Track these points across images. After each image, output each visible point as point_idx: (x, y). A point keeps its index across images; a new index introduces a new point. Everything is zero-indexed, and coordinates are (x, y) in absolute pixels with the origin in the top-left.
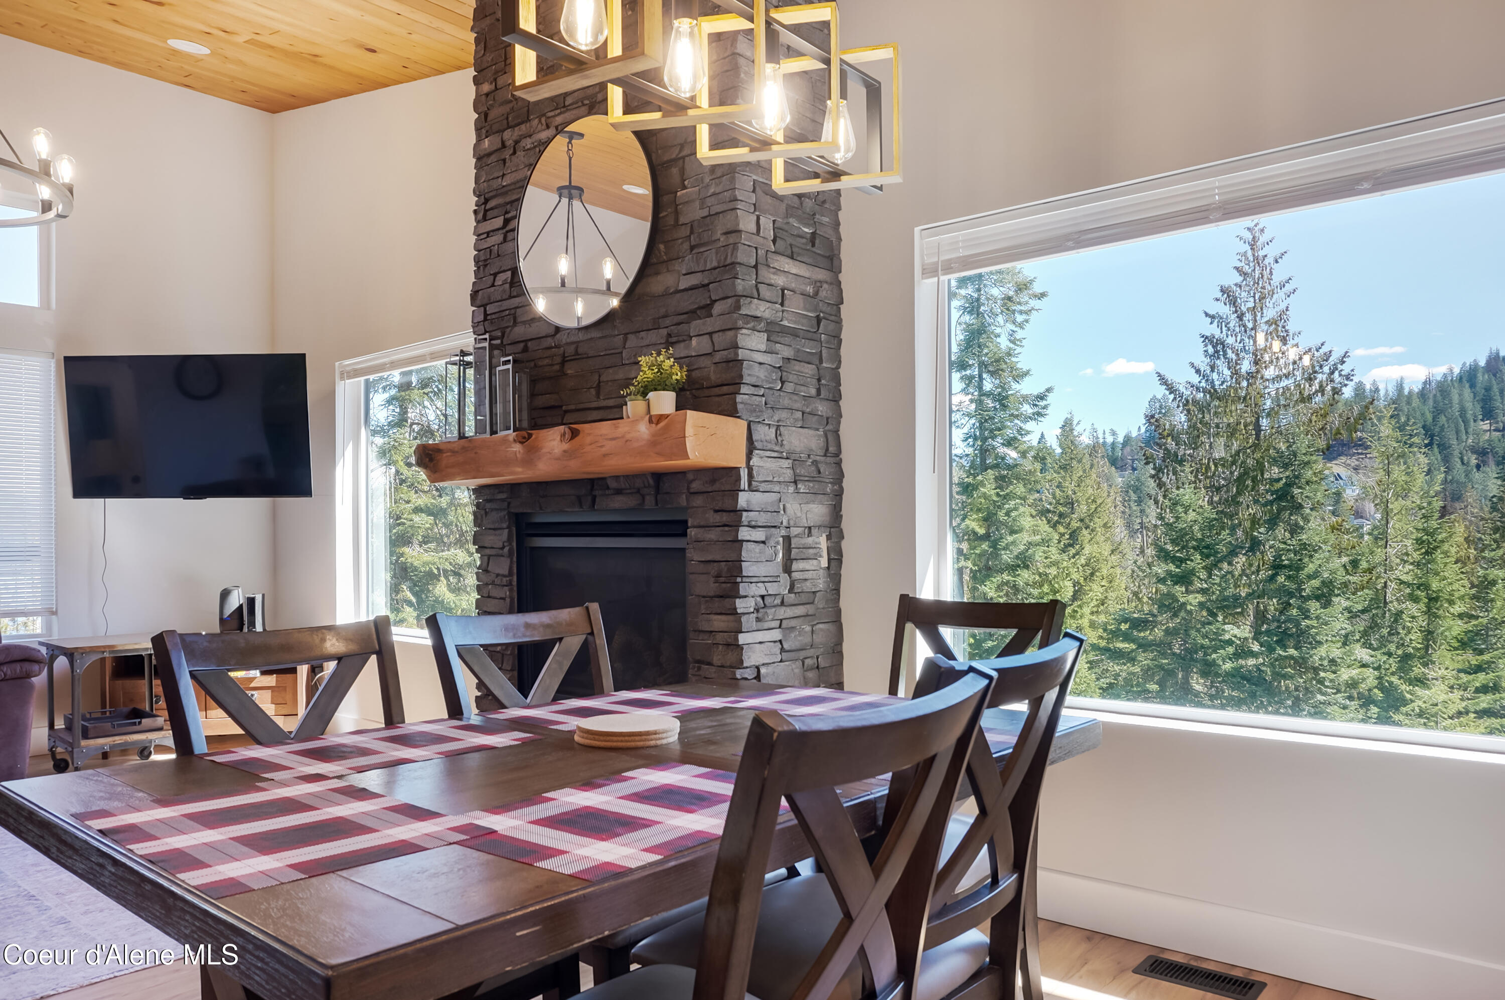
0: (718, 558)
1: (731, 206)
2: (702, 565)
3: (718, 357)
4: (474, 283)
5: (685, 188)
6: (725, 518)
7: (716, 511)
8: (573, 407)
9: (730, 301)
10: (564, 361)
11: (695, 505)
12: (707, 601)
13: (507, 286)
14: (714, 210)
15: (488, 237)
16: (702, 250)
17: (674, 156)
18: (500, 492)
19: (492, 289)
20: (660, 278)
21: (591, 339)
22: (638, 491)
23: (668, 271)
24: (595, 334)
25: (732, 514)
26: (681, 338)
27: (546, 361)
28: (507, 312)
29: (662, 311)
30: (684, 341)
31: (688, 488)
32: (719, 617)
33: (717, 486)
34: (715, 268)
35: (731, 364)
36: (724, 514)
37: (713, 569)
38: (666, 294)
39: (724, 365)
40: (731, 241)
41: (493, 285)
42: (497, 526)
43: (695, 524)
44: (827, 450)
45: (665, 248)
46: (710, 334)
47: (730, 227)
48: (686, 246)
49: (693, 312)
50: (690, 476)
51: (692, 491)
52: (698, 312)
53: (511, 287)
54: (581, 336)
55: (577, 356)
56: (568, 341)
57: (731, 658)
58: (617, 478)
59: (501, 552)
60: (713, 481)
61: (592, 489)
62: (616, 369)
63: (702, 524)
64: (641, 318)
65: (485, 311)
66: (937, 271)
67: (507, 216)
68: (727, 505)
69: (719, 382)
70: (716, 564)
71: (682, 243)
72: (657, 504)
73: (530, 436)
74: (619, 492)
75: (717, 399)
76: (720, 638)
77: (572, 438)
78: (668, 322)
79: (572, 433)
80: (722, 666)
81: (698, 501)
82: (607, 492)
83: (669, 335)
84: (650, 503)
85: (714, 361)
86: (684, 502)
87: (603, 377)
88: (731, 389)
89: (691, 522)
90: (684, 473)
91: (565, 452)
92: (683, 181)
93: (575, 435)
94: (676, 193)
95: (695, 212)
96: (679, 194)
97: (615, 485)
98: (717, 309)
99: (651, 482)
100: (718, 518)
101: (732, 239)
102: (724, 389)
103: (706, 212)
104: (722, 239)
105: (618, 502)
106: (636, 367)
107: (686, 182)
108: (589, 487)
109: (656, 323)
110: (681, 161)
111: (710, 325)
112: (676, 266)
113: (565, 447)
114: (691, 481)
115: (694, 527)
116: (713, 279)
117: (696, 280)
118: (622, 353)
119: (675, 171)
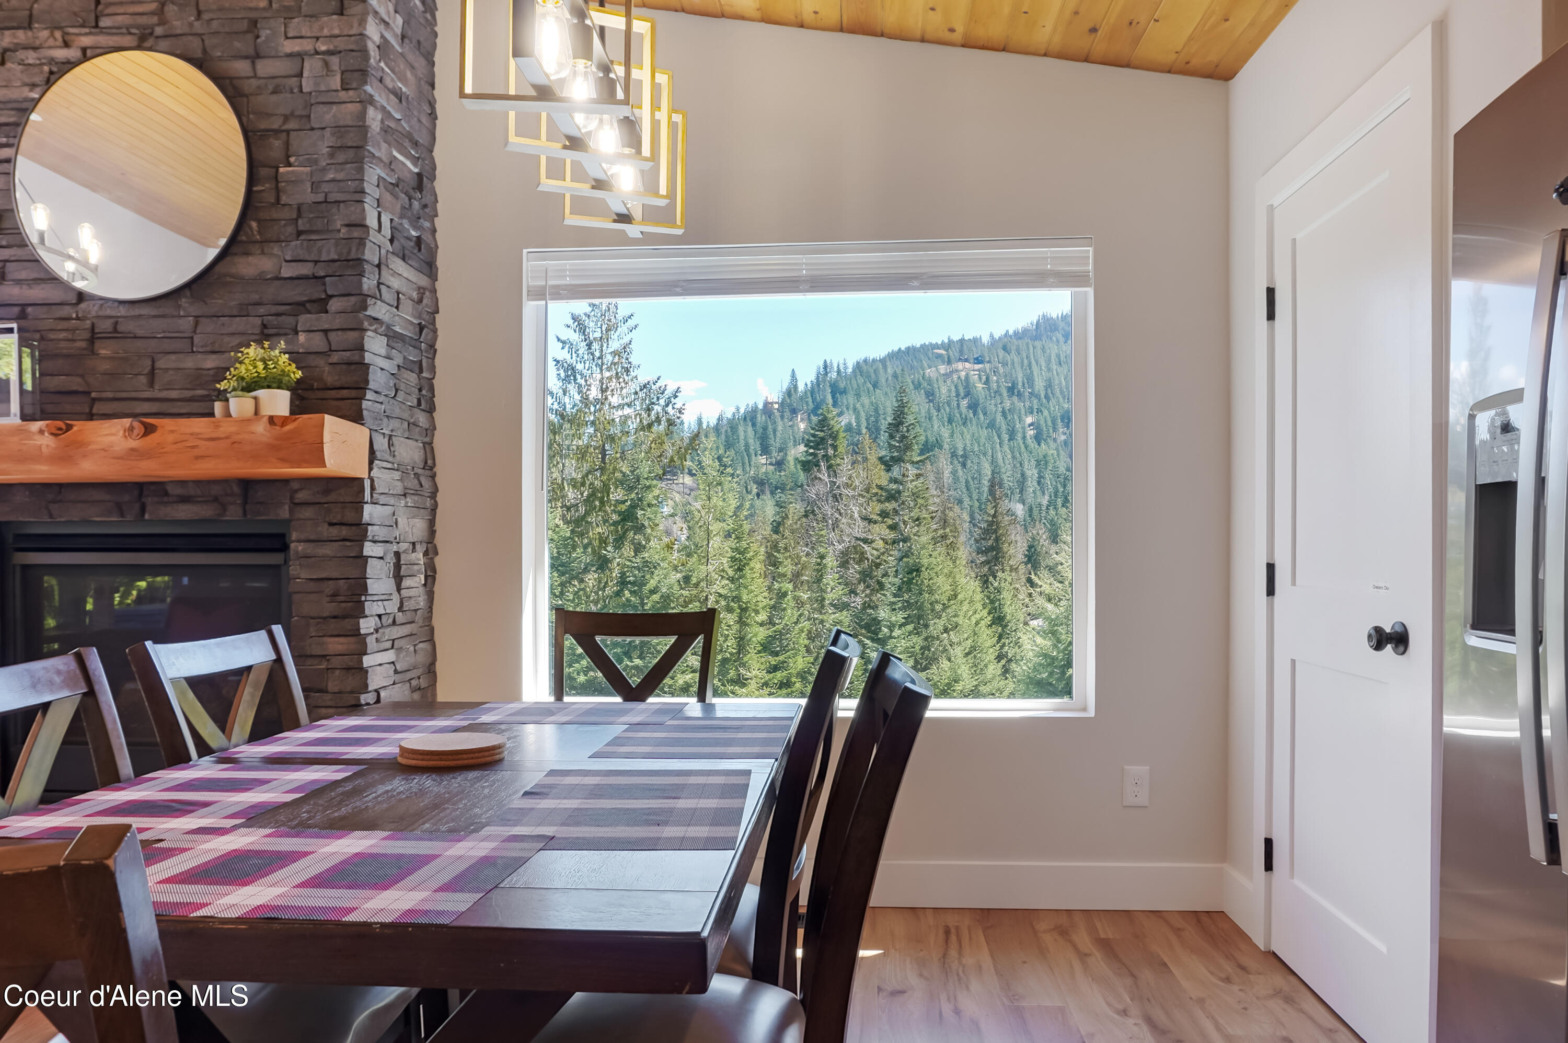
0: (335, 575)
1: (357, 197)
2: (312, 584)
3: (335, 358)
5: (289, 165)
6: (345, 532)
7: (331, 524)
8: (109, 395)
9: (353, 299)
10: (94, 337)
11: (301, 516)
12: (318, 623)
14: (332, 197)
16: (314, 237)
17: (275, 126)
20: (250, 258)
21: (140, 316)
22: (216, 499)
23: (263, 253)
24: (145, 310)
25: (354, 528)
26: (282, 331)
27: (65, 335)
29: (255, 297)
30: (286, 334)
31: (292, 498)
32: (337, 639)
33: (332, 497)
34: (334, 261)
35: (353, 367)
36: (344, 527)
37: (329, 587)
38: (262, 279)
39: (344, 367)
40: (356, 235)
43: (302, 537)
44: (426, 462)
45: (259, 226)
46: (325, 332)
47: (354, 219)
48: (290, 229)
49: (302, 304)
50: (295, 486)
51: (296, 501)
52: (308, 305)
54: (123, 311)
55: (115, 334)
56: (101, 313)
57: (351, 682)
58: (182, 483)
60: (327, 492)
61: (141, 495)
62: (181, 356)
63: (312, 537)
64: (220, 301)
66: (545, 295)
68: (350, 516)
69: (338, 384)
70: (331, 582)
71: (285, 225)
72: (245, 514)
73: (70, 426)
74: (185, 500)
75: (335, 403)
76: (336, 662)
77: (146, 434)
78: (262, 310)
79: (146, 428)
80: (340, 692)
81: (308, 513)
82: (166, 499)
83: (264, 326)
84: (234, 513)
85: (331, 361)
86: (284, 513)
87: (160, 364)
88: (353, 393)
89: (294, 536)
90: (285, 482)
91: (132, 450)
92: (288, 157)
93: (149, 430)
94: (277, 168)
95: (305, 195)
96: (281, 170)
97: (179, 491)
98: (335, 305)
99: (236, 489)
100: (334, 532)
101: (356, 233)
102: (345, 393)
103: (321, 198)
104: (344, 230)
105: (184, 512)
106: (214, 356)
107: (292, 160)
108: (136, 493)
109: (243, 311)
110: (284, 134)
111: (324, 321)
112: (276, 250)
113: (133, 443)
114: (296, 491)
115: (299, 541)
116: (330, 273)
117: (305, 269)
118: (192, 338)
119: (277, 143)
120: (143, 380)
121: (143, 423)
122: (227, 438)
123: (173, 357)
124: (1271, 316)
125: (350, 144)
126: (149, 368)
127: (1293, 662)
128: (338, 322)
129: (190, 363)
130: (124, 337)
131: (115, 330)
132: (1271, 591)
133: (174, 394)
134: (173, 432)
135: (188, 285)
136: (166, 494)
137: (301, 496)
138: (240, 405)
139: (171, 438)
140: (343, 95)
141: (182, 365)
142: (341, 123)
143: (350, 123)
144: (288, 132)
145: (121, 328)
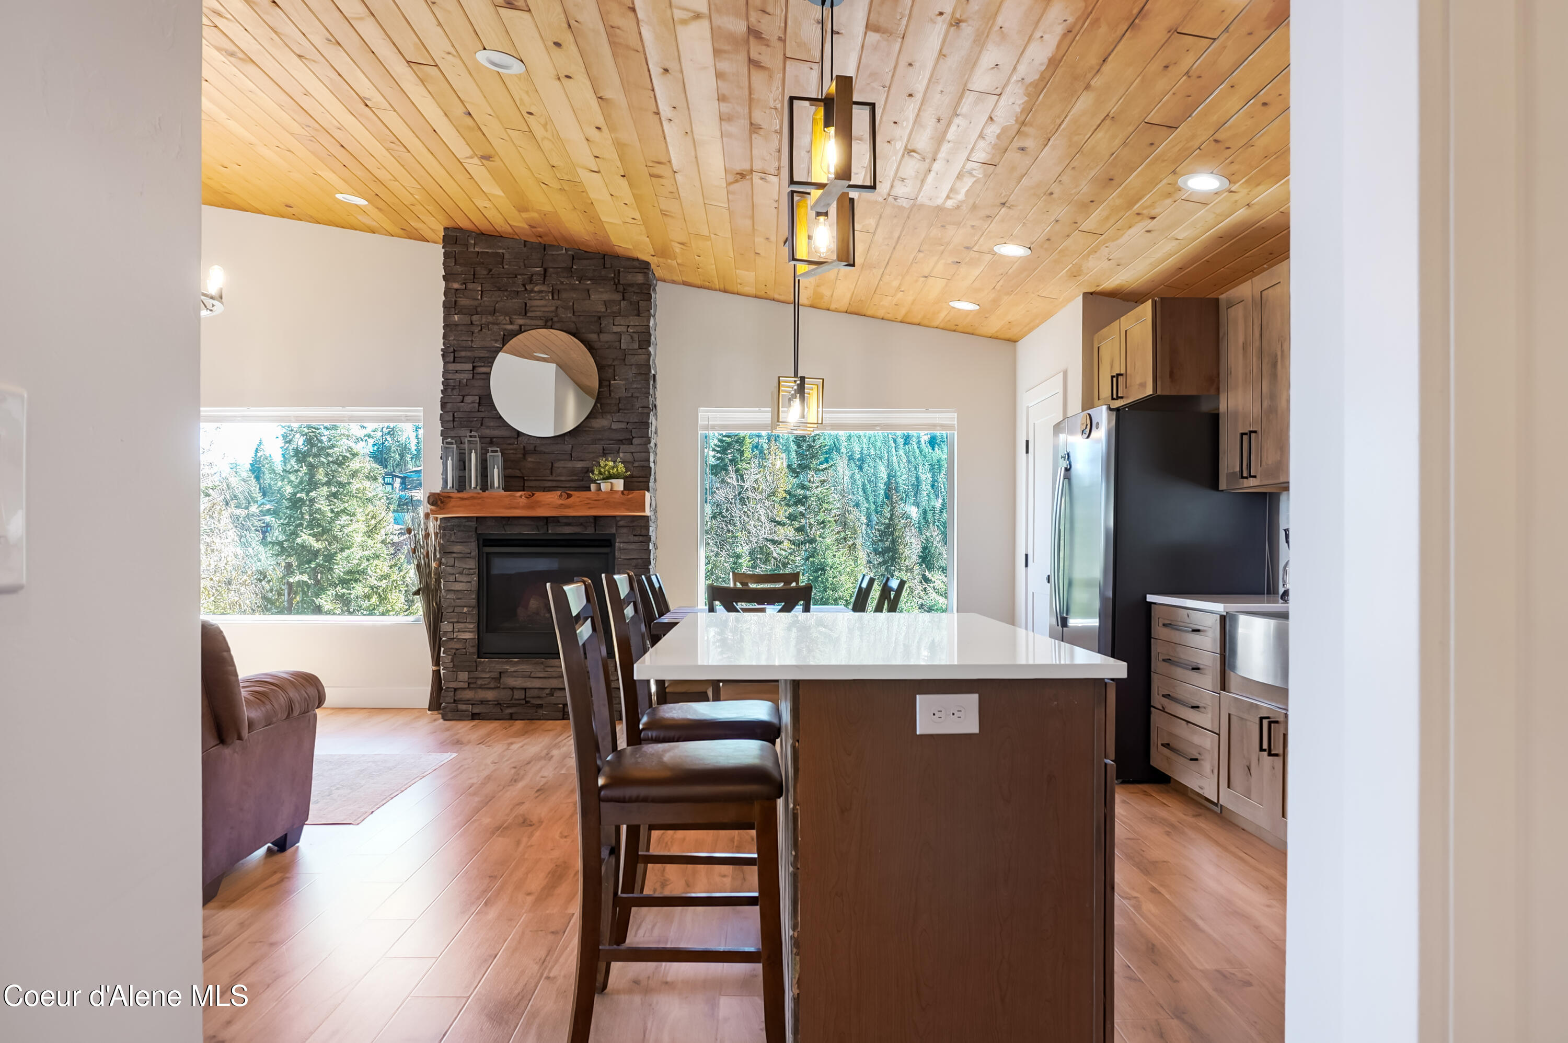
2: (625, 561)
3: (636, 464)
4: (442, 398)
5: (615, 380)
6: (641, 539)
7: (634, 535)
8: (533, 478)
9: (644, 439)
10: (525, 452)
11: (620, 532)
13: (477, 405)
14: (635, 395)
15: (456, 372)
16: (626, 412)
17: (610, 363)
18: (467, 521)
19: (462, 404)
20: (598, 420)
21: (546, 444)
22: (581, 524)
23: (603, 418)
24: (549, 441)
25: (645, 537)
27: (511, 452)
28: (475, 419)
29: (602, 437)
30: (613, 453)
31: (616, 524)
33: (635, 525)
34: (636, 422)
35: (644, 468)
36: (640, 537)
38: (606, 429)
40: (645, 411)
41: (462, 402)
42: (465, 540)
43: (622, 541)
45: (601, 406)
46: (632, 453)
48: (616, 408)
49: (621, 440)
50: (618, 519)
51: (618, 526)
52: (624, 441)
53: (479, 406)
54: (538, 441)
55: (535, 451)
59: (469, 555)
60: (633, 521)
61: (550, 522)
62: (566, 462)
63: (626, 541)
64: (584, 438)
65: (454, 415)
66: (708, 428)
67: (474, 364)
68: (644, 532)
69: (638, 476)
71: (613, 406)
72: (595, 530)
73: (533, 495)
74: (567, 524)
75: (640, 484)
77: (568, 498)
78: (602, 442)
81: (624, 530)
82: (559, 524)
83: (604, 449)
84: (590, 530)
85: (634, 465)
86: (613, 531)
87: (556, 465)
88: (644, 479)
89: (618, 540)
90: (614, 517)
91: (562, 504)
92: (614, 377)
93: (569, 496)
94: (610, 382)
95: (622, 393)
96: (612, 382)
97: (565, 521)
98: (635, 441)
99: (592, 520)
100: (636, 539)
101: (646, 411)
102: (641, 479)
103: (630, 395)
104: (640, 409)
105: (567, 530)
106: (581, 462)
107: (616, 378)
108: (545, 521)
109: (594, 442)
110: (613, 367)
111: (632, 448)
112: (609, 417)
113: (561, 502)
114: (618, 521)
115: (620, 543)
116: (634, 427)
117: (623, 426)
118: (571, 454)
119: (611, 371)
120: (548, 472)
121: (567, 493)
122: (603, 500)
123: (562, 462)
124: (1027, 452)
125: (643, 372)
126: (550, 467)
127: (1033, 593)
128: (639, 448)
129: (570, 465)
130: (541, 453)
131: (535, 450)
132: (1027, 565)
133: (563, 478)
134: (579, 497)
135: (569, 432)
136: (559, 522)
137: (621, 523)
138: (605, 486)
139: (578, 500)
140: (640, 351)
141: (566, 466)
142: (639, 363)
143: (643, 363)
144: (614, 366)
145: (537, 449)
